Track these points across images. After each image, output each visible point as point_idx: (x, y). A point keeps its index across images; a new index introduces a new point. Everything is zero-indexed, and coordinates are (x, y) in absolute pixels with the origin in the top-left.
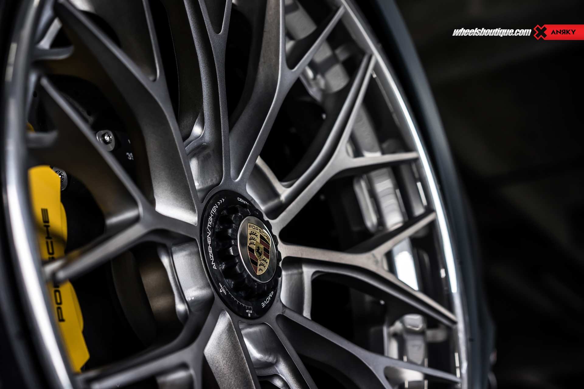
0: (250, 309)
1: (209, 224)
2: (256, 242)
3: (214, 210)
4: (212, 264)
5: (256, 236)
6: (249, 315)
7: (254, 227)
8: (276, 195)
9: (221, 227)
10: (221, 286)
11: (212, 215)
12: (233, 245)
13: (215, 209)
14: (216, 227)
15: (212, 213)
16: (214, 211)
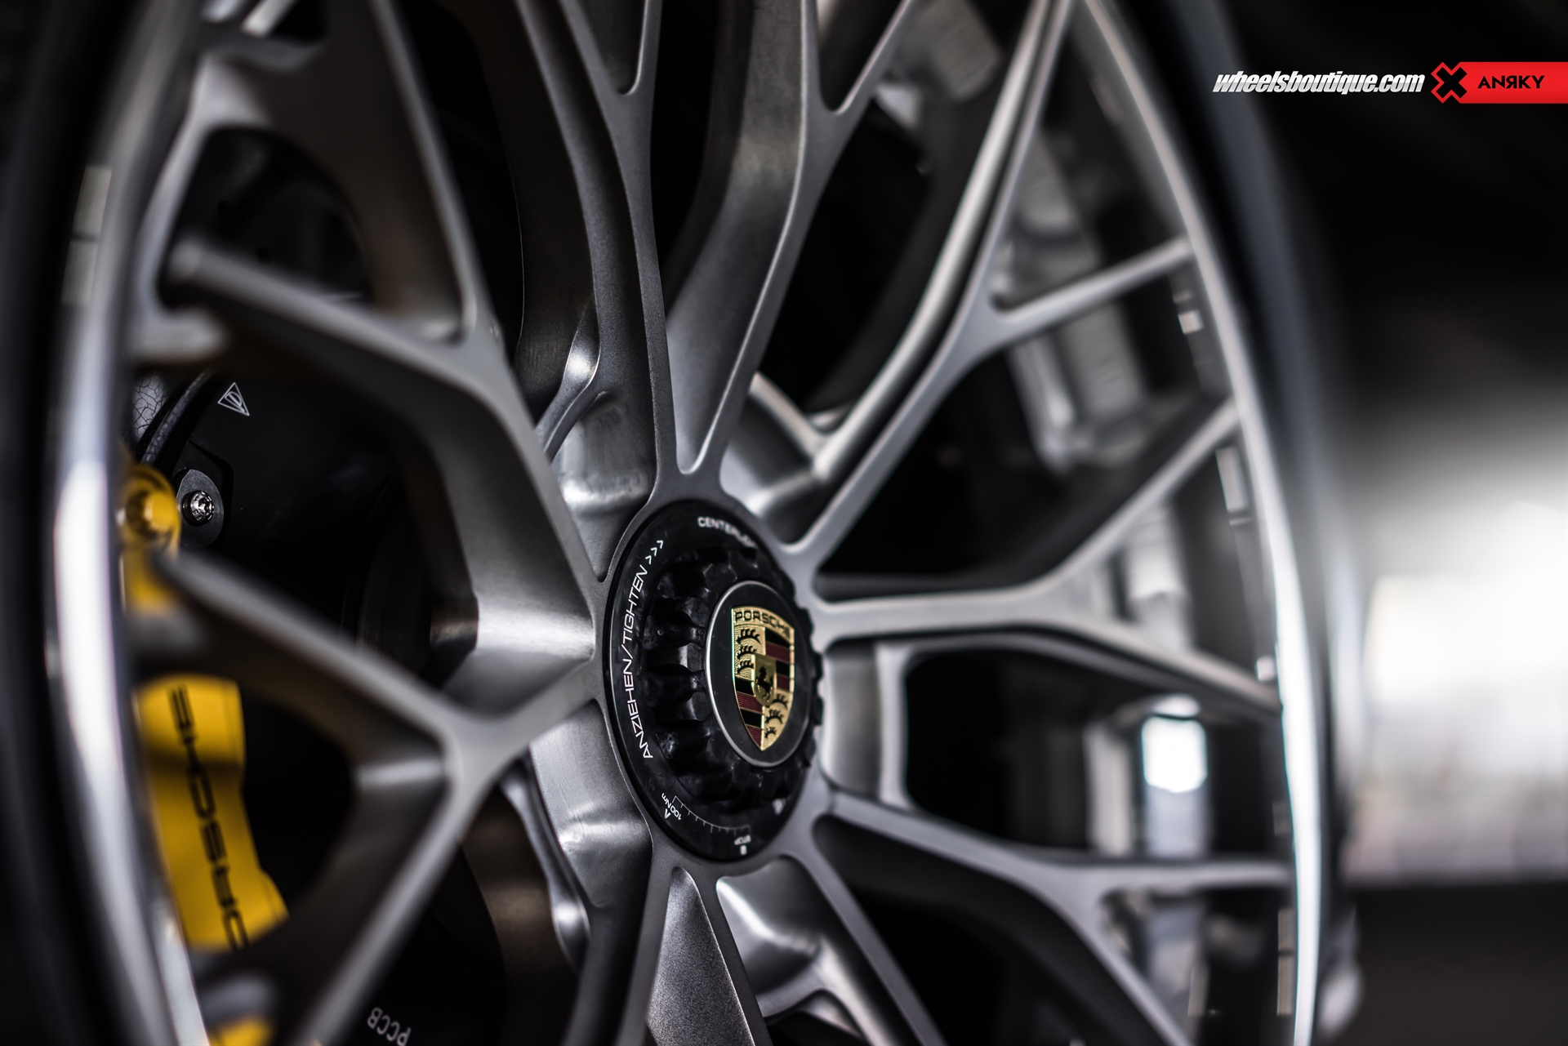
0: (743, 834)
1: (628, 634)
2: (758, 657)
3: (638, 585)
4: (641, 747)
5: (756, 638)
6: (743, 850)
7: (748, 615)
8: (800, 460)
9: (658, 632)
10: (667, 801)
11: (633, 603)
12: (695, 691)
13: (640, 582)
14: (645, 635)
15: (633, 599)
16: (638, 587)
